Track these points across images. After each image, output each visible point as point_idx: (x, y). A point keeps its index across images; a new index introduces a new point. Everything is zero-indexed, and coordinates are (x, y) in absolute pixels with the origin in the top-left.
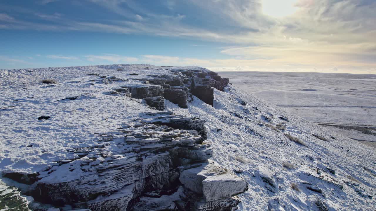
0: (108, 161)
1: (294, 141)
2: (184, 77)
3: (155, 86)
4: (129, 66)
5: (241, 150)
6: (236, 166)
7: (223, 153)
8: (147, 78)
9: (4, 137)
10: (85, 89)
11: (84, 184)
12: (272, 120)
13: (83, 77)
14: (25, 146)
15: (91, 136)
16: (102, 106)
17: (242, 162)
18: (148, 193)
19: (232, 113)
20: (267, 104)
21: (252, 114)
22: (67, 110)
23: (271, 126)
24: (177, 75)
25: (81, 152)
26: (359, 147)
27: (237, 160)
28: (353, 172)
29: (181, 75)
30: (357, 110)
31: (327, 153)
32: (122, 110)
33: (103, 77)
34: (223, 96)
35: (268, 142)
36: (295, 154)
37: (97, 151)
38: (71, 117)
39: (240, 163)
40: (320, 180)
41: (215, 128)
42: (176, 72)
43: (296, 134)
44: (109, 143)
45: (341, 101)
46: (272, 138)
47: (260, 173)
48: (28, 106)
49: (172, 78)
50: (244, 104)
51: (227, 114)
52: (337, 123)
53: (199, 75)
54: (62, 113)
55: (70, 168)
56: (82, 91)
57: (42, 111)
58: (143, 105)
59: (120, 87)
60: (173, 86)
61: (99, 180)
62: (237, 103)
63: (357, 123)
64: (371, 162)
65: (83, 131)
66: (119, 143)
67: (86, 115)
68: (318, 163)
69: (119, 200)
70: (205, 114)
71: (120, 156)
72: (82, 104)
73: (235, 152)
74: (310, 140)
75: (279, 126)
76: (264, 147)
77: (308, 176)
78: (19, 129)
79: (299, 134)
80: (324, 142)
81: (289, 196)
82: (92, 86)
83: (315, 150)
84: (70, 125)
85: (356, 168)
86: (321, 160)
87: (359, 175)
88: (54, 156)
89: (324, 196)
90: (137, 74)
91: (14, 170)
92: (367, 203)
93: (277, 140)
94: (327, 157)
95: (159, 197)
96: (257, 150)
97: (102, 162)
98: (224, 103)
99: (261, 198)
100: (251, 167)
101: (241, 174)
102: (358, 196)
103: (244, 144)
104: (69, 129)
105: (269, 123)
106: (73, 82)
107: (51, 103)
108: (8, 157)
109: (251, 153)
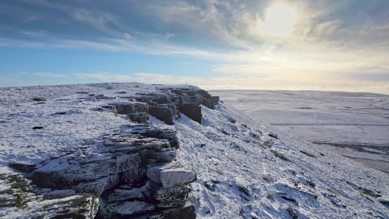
0: (88, 157)
1: (280, 157)
2: (173, 95)
3: (140, 104)
4: (119, 85)
5: (223, 164)
6: (214, 177)
7: (203, 165)
8: (135, 96)
9: (7, 141)
10: (74, 106)
11: (69, 173)
12: (261, 137)
13: (72, 95)
14: (24, 147)
15: (77, 141)
16: (87, 119)
17: (221, 174)
18: (121, 186)
19: (220, 130)
20: (258, 122)
21: (240, 131)
22: (57, 122)
23: (258, 142)
24: (166, 93)
25: (68, 151)
26: (348, 163)
27: (217, 172)
28: (334, 185)
29: (170, 93)
30: (351, 128)
31: (311, 168)
32: (105, 123)
33: (92, 95)
34: (212, 114)
35: (252, 158)
36: (278, 169)
37: (80, 151)
38: (60, 128)
39: (219, 174)
40: (296, 191)
41: (199, 143)
42: (165, 91)
43: (283, 150)
44: (90, 145)
45: (337, 119)
46: (256, 154)
47: (237, 183)
48: (23, 119)
49: (159, 96)
50: (233, 122)
51: (213, 130)
52: (332, 141)
53: (189, 94)
54: (53, 124)
55: (59, 162)
56: (71, 107)
57: (35, 123)
58: (125, 120)
59: (107, 104)
60: (160, 103)
61: (81, 170)
62: (226, 120)
63: (351, 141)
64: (356, 177)
65: (70, 137)
66: (99, 146)
67: (73, 126)
68: (300, 177)
69: (96, 185)
70: (191, 131)
71: (98, 154)
72: (71, 118)
73: (216, 165)
74: (296, 156)
75: (266, 143)
76: (247, 161)
77: (285, 188)
78: (18, 135)
79: (285, 151)
80: (311, 158)
81: (263, 204)
82: (80, 103)
83: (299, 165)
84: (59, 133)
85: (338, 182)
86: (304, 174)
87: (339, 188)
88: (47, 154)
89: (297, 204)
90: (126, 92)
91: (17, 162)
92: (340, 211)
93: (262, 155)
94: (310, 172)
95: (131, 189)
96: (239, 164)
97: (84, 158)
98: (212, 121)
99: (235, 204)
100: (229, 178)
101: (218, 184)
102: (332, 206)
103: (227, 158)
104: (59, 136)
105: (257, 140)
106: (63, 100)
107: (43, 117)
108: (12, 154)
109: (232, 166)
